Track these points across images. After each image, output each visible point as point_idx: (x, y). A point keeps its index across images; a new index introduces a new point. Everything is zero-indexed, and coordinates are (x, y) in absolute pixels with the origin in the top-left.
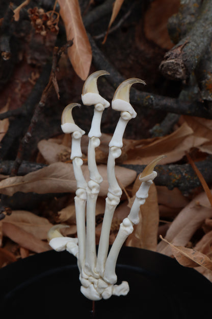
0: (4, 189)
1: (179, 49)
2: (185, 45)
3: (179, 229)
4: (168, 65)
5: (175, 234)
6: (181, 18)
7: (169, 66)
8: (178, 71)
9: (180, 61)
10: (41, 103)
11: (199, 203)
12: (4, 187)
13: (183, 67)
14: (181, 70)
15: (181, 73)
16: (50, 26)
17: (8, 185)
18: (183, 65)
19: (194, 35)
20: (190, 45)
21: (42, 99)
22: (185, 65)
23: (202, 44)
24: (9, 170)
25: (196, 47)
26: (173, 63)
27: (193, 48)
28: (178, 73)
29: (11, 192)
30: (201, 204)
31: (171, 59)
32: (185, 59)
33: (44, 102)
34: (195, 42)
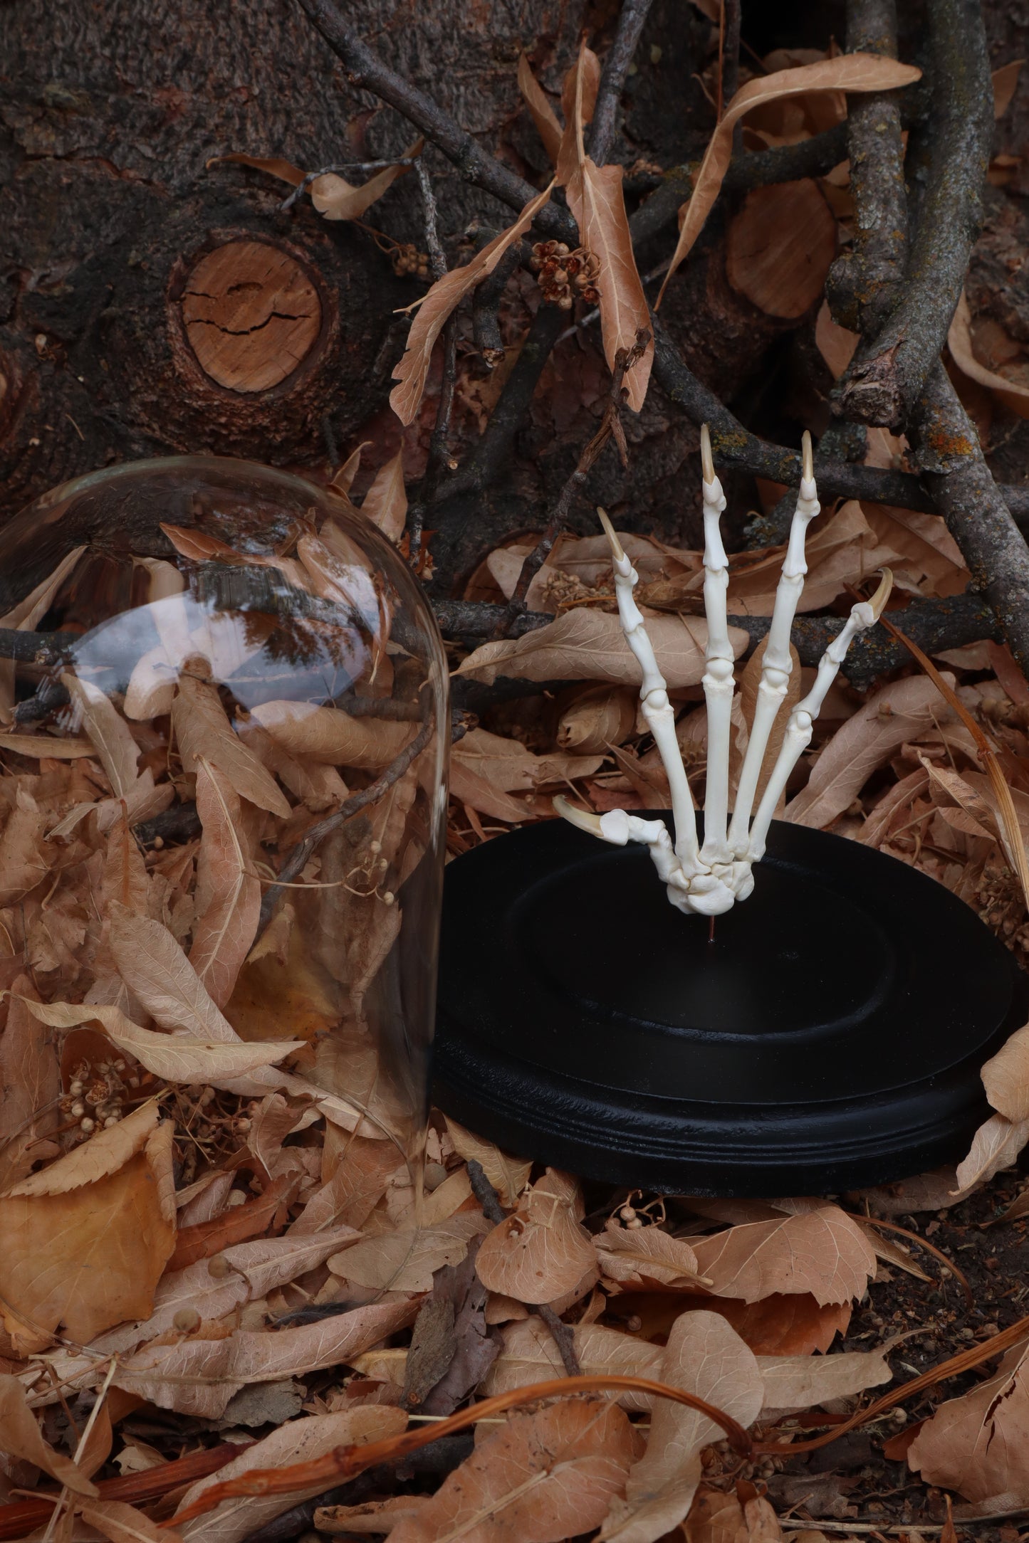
0: (481, 669)
1: (887, 358)
2: (898, 345)
3: (839, 767)
4: (865, 396)
5: (829, 778)
6: (864, 268)
7: (868, 397)
8: (884, 408)
9: (892, 388)
10: (578, 474)
11: (889, 708)
12: (482, 664)
13: (895, 401)
14: (891, 407)
15: (889, 413)
16: (584, 286)
17: (489, 660)
18: (897, 396)
19: (914, 321)
20: (908, 346)
21: (582, 466)
22: (901, 397)
23: (932, 343)
24: (454, 623)
25: (920, 351)
26: (876, 390)
27: (917, 355)
28: (883, 413)
29: (490, 677)
30: (893, 710)
31: (872, 381)
32: (902, 383)
33: (585, 472)
34: (919, 339)
